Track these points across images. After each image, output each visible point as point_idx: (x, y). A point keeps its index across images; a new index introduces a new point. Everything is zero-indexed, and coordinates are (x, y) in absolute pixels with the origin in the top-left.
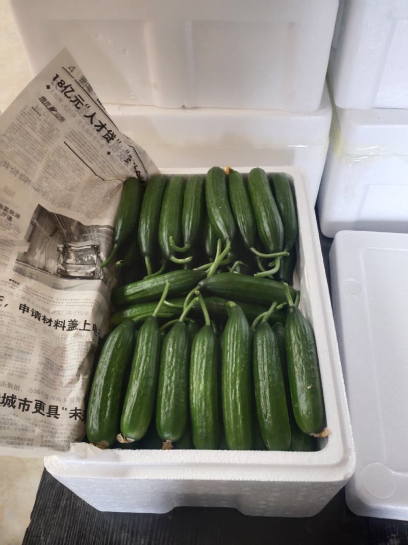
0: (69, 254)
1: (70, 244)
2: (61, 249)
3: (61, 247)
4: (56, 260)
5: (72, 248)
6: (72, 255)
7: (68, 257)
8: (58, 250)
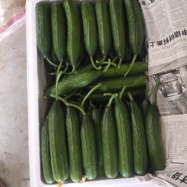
0: (178, 88)
1: (180, 95)
2: (183, 88)
3: (184, 90)
4: (183, 78)
5: (177, 93)
6: (175, 88)
7: (177, 85)
8: (184, 86)
